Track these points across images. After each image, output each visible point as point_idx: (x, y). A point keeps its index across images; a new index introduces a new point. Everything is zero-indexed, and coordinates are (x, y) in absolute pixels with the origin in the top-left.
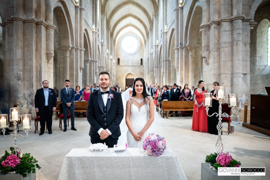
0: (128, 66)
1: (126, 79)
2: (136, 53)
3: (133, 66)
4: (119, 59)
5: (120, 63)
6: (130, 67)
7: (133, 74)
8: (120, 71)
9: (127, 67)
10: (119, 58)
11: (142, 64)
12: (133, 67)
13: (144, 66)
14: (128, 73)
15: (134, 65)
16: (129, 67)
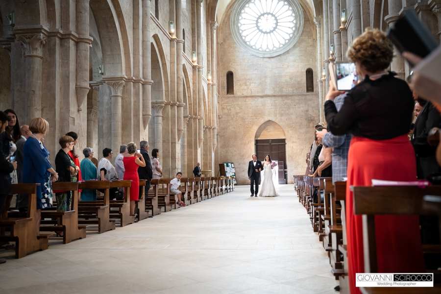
0: (262, 97)
1: (257, 142)
2: (287, 52)
3: (281, 96)
4: (230, 76)
5: (235, 88)
6: (269, 102)
7: (280, 124)
8: (237, 113)
9: (260, 99)
10: (232, 70)
11: (310, 86)
12: (280, 99)
13: (317, 95)
14: (262, 121)
15: (286, 91)
16: (265, 99)
